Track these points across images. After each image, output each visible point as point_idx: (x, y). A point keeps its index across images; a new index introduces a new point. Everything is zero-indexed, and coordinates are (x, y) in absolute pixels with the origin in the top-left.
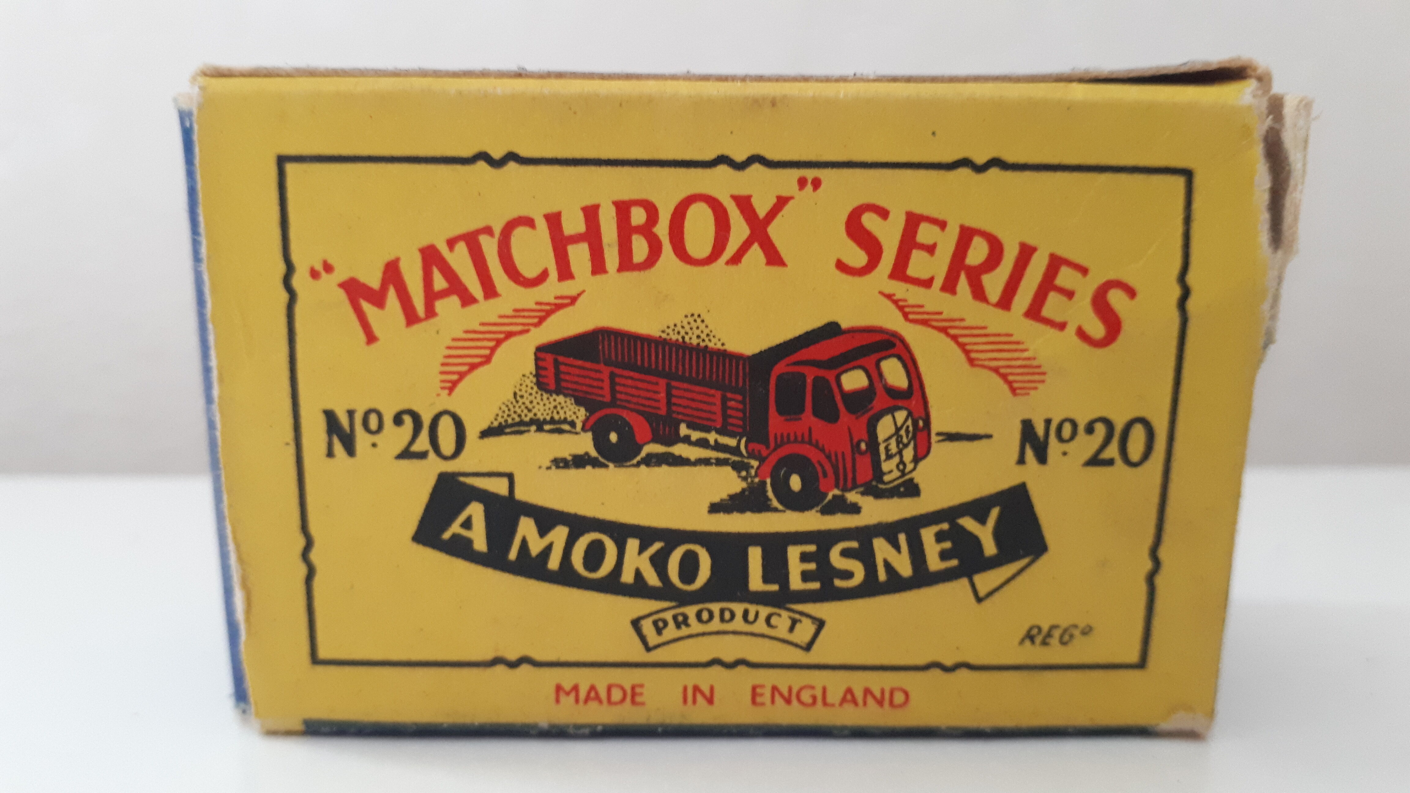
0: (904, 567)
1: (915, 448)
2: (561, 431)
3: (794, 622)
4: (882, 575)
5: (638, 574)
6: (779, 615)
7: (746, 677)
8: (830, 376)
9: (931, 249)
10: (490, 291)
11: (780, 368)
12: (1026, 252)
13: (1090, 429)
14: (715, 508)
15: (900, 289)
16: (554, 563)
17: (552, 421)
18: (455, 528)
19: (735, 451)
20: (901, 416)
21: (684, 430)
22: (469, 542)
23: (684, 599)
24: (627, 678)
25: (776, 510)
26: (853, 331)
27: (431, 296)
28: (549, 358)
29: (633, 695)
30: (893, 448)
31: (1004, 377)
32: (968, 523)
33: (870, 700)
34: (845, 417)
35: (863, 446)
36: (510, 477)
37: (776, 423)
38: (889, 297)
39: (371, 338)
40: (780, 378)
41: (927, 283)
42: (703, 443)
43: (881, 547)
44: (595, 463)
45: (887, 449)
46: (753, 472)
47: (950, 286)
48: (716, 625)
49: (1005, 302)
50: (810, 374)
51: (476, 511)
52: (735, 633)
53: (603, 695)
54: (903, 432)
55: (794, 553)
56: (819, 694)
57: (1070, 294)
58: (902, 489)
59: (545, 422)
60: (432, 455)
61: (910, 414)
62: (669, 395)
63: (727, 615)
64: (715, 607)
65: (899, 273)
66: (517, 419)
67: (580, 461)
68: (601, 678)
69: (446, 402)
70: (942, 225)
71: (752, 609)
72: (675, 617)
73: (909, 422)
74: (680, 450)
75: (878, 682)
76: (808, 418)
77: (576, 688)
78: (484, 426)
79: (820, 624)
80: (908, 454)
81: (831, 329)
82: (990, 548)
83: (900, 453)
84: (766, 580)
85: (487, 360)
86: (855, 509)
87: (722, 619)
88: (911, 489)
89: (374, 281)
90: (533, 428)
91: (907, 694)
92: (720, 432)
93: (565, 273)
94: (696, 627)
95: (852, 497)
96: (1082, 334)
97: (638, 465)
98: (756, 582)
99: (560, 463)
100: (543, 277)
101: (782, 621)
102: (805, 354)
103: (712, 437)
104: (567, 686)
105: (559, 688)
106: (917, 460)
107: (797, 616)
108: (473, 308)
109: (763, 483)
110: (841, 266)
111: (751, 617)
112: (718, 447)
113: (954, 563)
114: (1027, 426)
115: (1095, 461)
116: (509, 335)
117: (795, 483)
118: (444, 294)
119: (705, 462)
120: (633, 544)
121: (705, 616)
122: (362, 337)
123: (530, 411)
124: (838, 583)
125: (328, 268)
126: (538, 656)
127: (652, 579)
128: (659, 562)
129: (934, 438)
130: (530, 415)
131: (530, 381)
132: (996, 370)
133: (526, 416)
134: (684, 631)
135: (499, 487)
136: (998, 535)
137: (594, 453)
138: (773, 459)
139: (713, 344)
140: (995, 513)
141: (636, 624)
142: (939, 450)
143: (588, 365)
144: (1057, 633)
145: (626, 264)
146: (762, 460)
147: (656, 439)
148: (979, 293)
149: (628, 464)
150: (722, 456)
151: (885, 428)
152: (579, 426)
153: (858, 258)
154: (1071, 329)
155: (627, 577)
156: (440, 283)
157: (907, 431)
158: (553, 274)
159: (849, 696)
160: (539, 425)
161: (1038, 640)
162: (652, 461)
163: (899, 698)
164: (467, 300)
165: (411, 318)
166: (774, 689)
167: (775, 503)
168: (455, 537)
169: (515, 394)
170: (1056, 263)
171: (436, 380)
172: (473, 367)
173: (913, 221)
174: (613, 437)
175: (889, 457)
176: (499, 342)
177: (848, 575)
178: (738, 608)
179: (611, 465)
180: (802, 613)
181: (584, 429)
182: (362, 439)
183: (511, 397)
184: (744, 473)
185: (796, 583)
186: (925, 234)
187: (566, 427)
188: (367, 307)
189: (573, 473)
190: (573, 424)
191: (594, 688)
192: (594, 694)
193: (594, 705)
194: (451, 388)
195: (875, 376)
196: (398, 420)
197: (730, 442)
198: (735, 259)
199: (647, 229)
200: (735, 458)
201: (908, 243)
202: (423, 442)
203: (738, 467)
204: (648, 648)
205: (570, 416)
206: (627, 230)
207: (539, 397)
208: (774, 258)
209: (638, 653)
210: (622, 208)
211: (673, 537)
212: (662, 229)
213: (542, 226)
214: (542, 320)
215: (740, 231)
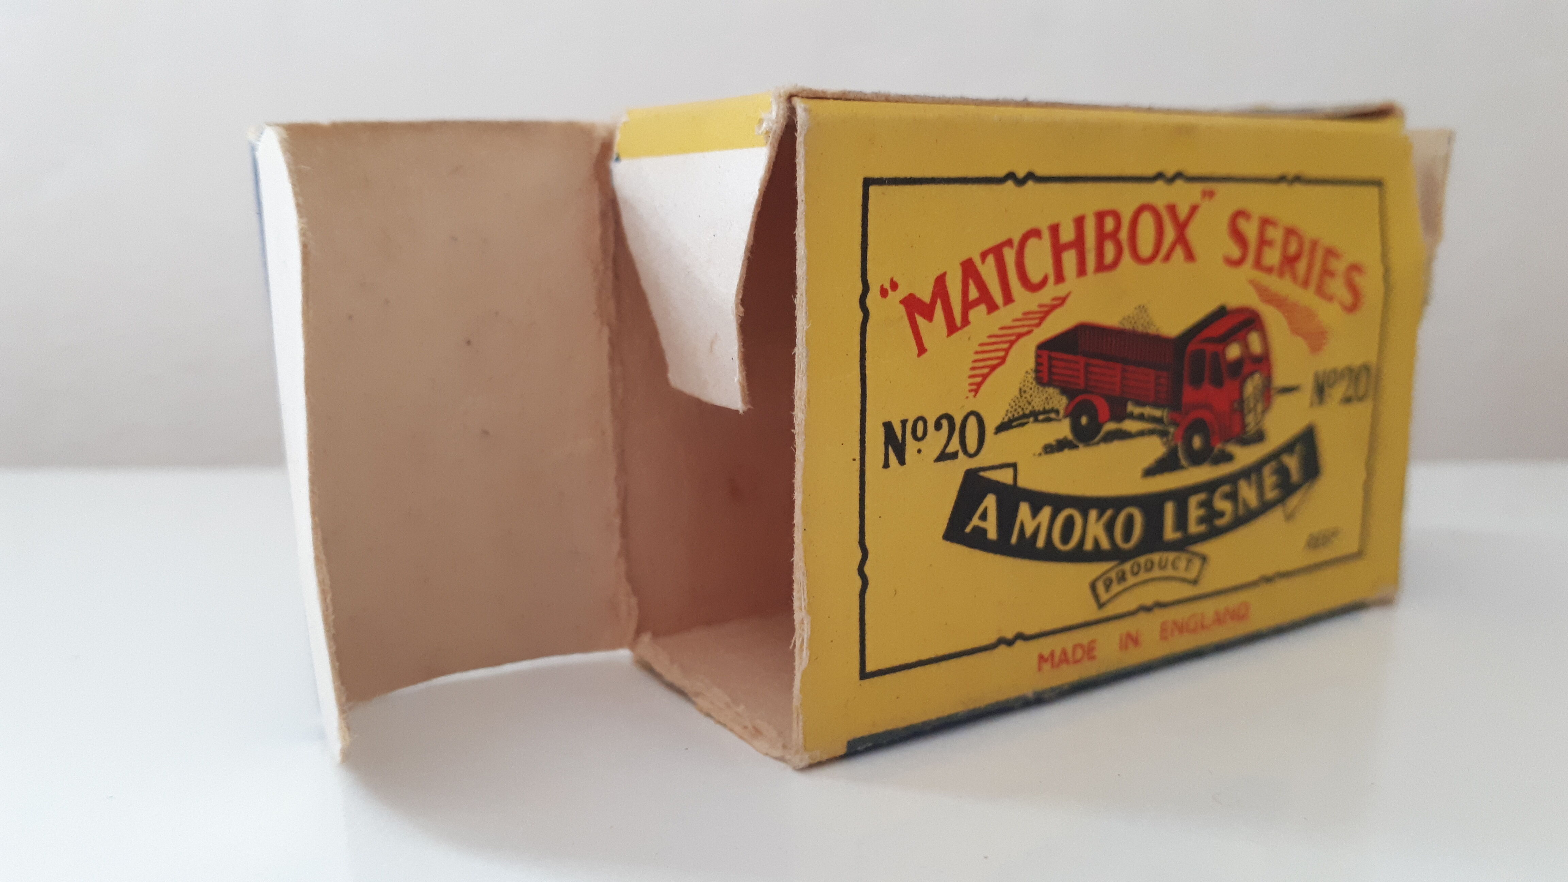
0: (1252, 501)
1: (1264, 404)
2: (1048, 420)
3: (1189, 561)
5: (1096, 543)
6: (1180, 558)
7: (1159, 616)
8: (1219, 349)
10: (1008, 298)
11: (1192, 347)
12: (1314, 244)
13: (1342, 376)
14: (1149, 472)
15: (1257, 276)
16: (1041, 543)
17: (1045, 412)
18: (975, 521)
19: (1161, 421)
20: (1257, 377)
21: (1131, 408)
22: (984, 531)
23: (1124, 557)
24: (1082, 637)
25: (1183, 468)
26: (1234, 311)
27: (967, 306)
28: (1045, 354)
29: (1089, 651)
30: (1251, 404)
31: (1307, 340)
35: (1236, 405)
36: (1014, 466)
37: (1189, 394)
38: (1252, 283)
39: (922, 350)
40: (1194, 354)
41: (1270, 271)
42: (1141, 418)
43: (1242, 487)
44: (1070, 445)
45: (1248, 405)
46: (1171, 438)
48: (1142, 575)
49: (1306, 284)
50: (1209, 349)
51: (990, 502)
53: (1070, 656)
54: (1257, 391)
55: (1192, 502)
57: (1332, 275)
59: (1040, 413)
60: (961, 454)
61: (1262, 376)
62: (1122, 377)
63: (1149, 565)
64: (1142, 560)
65: (1257, 263)
66: (1021, 413)
67: (1061, 445)
68: (1066, 641)
69: (973, 404)
71: (1164, 556)
72: (1117, 575)
73: (1260, 382)
74: (1127, 425)
76: (1206, 385)
77: (1052, 654)
78: (998, 422)
79: (1204, 559)
80: (1259, 407)
81: (1221, 312)
82: (1294, 477)
83: (1255, 407)
84: (1174, 529)
85: (1003, 360)
86: (1231, 458)
87: (1146, 570)
88: (1259, 436)
89: (926, 296)
90: (1031, 419)
92: (1153, 405)
93: (1060, 278)
94: (1130, 579)
95: (1229, 447)
96: (1342, 304)
97: (1098, 443)
98: (1170, 533)
99: (1049, 449)
100: (1044, 282)
101: (1181, 563)
102: (1208, 333)
103: (1147, 411)
104: (1046, 653)
105: (1041, 658)
106: (1263, 412)
107: (1190, 557)
108: (995, 314)
109: (1177, 446)
110: (1227, 260)
111: (1163, 564)
112: (1151, 419)
114: (1316, 376)
115: (1344, 400)
116: (1020, 336)
117: (1197, 442)
118: (976, 303)
119: (1141, 434)
120: (1093, 514)
121: (1136, 569)
122: (915, 349)
123: (1030, 403)
124: (1217, 522)
125: (894, 285)
126: (1029, 631)
127: (1105, 544)
128: (1109, 528)
129: (1272, 392)
130: (1030, 408)
131: (1031, 377)
132: (1303, 335)
133: (1027, 409)
134: (1123, 585)
135: (1007, 477)
137: (1070, 436)
138: (1184, 424)
139: (1152, 330)
141: (1093, 587)
143: (1070, 357)
145: (1101, 267)
146: (1177, 426)
147: (1113, 418)
148: (1294, 278)
149: (1092, 442)
150: (1152, 426)
152: (1062, 412)
153: (1236, 252)
154: (1337, 301)
155: (1089, 546)
156: (973, 294)
157: (1259, 389)
158: (1051, 279)
160: (1035, 415)
162: (1107, 438)
164: (992, 307)
165: (952, 328)
167: (1183, 462)
168: (976, 529)
169: (1020, 389)
170: (1327, 253)
171: (965, 384)
172: (993, 368)
173: (1264, 225)
174: (1084, 420)
175: (1249, 411)
176: (1012, 343)
177: (1222, 514)
178: (1156, 557)
179: (1081, 446)
180: (1194, 554)
181: (1065, 416)
182: (911, 445)
183: (1017, 393)
184: (1166, 438)
185: (1192, 528)
186: (1274, 234)
187: (1053, 415)
188: (920, 320)
189: (1058, 456)
190: (1057, 412)
191: (1064, 652)
192: (1065, 659)
193: (1064, 666)
194: (976, 389)
195: (1246, 346)
196: (938, 426)
197: (1158, 413)
198: (1167, 258)
199: (1114, 235)
200: (1159, 427)
201: (1263, 242)
202: (954, 445)
203: (1163, 434)
204: (1101, 605)
205: (1057, 406)
206: (1102, 237)
207: (1036, 391)
208: (1190, 256)
209: (1093, 613)
210: (1101, 217)
211: (1118, 503)
212: (1124, 235)
213: (1046, 235)
214: (1042, 319)
215: (1170, 234)
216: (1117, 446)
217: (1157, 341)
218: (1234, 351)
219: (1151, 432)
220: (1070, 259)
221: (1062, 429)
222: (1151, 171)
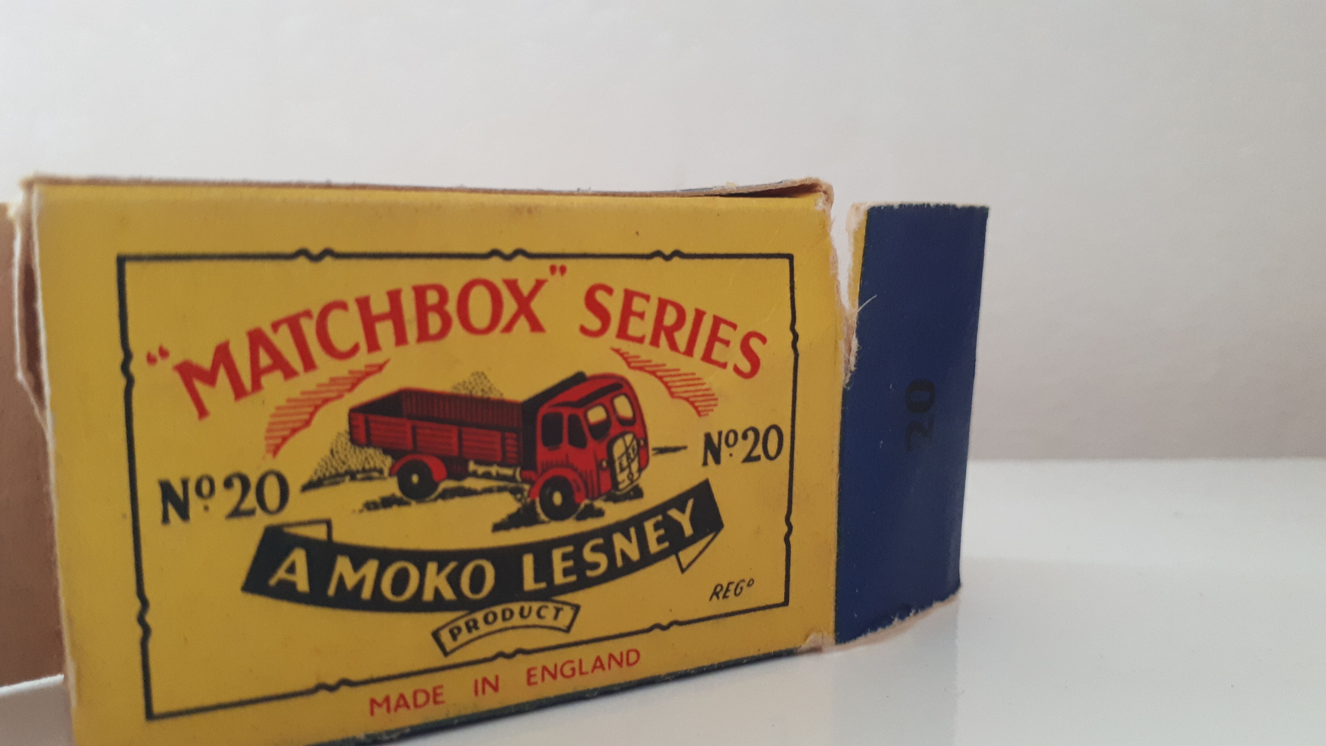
0: (634, 554)
1: (639, 462)
2: (371, 479)
3: (558, 610)
4: (619, 562)
5: (437, 592)
6: (547, 607)
7: (523, 663)
8: (579, 412)
9: (641, 315)
10: (310, 365)
11: (544, 410)
12: (700, 315)
13: (745, 436)
14: (498, 527)
15: (624, 345)
16: (366, 593)
17: (364, 470)
18: (281, 574)
19: (512, 479)
20: (629, 438)
21: (472, 466)
22: (293, 585)
23: (474, 606)
24: (427, 683)
25: (543, 522)
26: (595, 378)
27: (257, 373)
28: (360, 418)
29: (435, 696)
30: (625, 463)
31: (692, 403)
32: (674, 513)
33: (613, 663)
34: (591, 443)
35: (604, 464)
36: (328, 523)
37: (542, 453)
38: (617, 351)
40: (545, 417)
41: (641, 340)
42: (487, 476)
43: (619, 541)
44: (400, 502)
45: (621, 464)
46: (526, 494)
47: (655, 342)
48: (500, 624)
49: (689, 352)
50: (566, 413)
51: (299, 556)
52: (514, 628)
53: (410, 701)
54: (630, 451)
55: (557, 554)
56: (576, 665)
57: (727, 343)
58: (632, 493)
59: (358, 472)
60: (259, 511)
61: (635, 437)
62: (460, 439)
63: (508, 614)
64: (498, 609)
65: (622, 333)
66: (333, 472)
67: (387, 502)
68: (407, 687)
69: (271, 464)
70: (647, 298)
71: (526, 605)
72: (467, 624)
73: (635, 443)
74: (469, 483)
75: (617, 647)
76: (565, 446)
77: (387, 699)
78: (305, 480)
80: (635, 466)
81: (579, 378)
82: (688, 530)
83: (629, 466)
84: (537, 580)
85: (307, 423)
86: (600, 513)
87: (504, 619)
88: (637, 493)
89: (205, 363)
90: (348, 478)
91: (638, 654)
92: (502, 465)
93: (374, 346)
94: (484, 628)
95: (599, 504)
96: (737, 370)
97: (436, 499)
98: (531, 584)
99: (371, 506)
100: (355, 350)
101: (549, 612)
102: (561, 398)
103: (494, 470)
104: (380, 699)
105: (373, 702)
106: (640, 470)
107: (560, 606)
108: (294, 381)
109: (533, 503)
110: (584, 330)
111: (526, 613)
112: (499, 477)
113: (666, 545)
114: (708, 437)
115: (749, 459)
116: (326, 401)
117: (557, 498)
118: (269, 369)
119: (489, 491)
120: (432, 567)
121: (491, 618)
122: (195, 412)
123: (344, 463)
124: (590, 573)
125: (164, 353)
126: (355, 677)
127: (448, 594)
128: (453, 580)
129: (651, 452)
130: (345, 468)
131: (345, 439)
132: (687, 399)
133: (341, 468)
134: (475, 633)
135: (319, 533)
136: (693, 520)
137: (398, 494)
138: (540, 483)
139: (494, 395)
140: (690, 503)
141: (436, 635)
142: (655, 461)
143: (393, 420)
144: (732, 587)
145: (424, 336)
146: (531, 483)
147: (450, 476)
148: (673, 346)
149: (428, 499)
150: (501, 484)
151: (619, 448)
152: (386, 472)
153: (594, 323)
154: (730, 367)
155: (428, 595)
156: (265, 361)
157: (633, 450)
158: (364, 347)
159: (598, 664)
160: (353, 475)
161: (721, 595)
162: (448, 494)
163: (633, 657)
164: (289, 373)
165: (240, 393)
166: (545, 668)
167: (543, 517)
168: (280, 581)
169: (332, 450)
170: (718, 321)
171: (262, 445)
172: (294, 431)
173: (629, 296)
174: (415, 479)
175: (622, 470)
176: (317, 408)
177: (596, 566)
178: (516, 607)
179: (414, 503)
180: (564, 603)
181: (391, 474)
182: (195, 504)
183: (328, 453)
184: (519, 496)
185: (559, 579)
186: (638, 304)
187: (375, 474)
188: (199, 385)
189: (382, 513)
190: (381, 471)
191: (402, 696)
192: (402, 701)
193: (402, 711)
194: (275, 450)
195: (611, 410)
196: (228, 484)
197: (508, 472)
198: (508, 328)
199: (440, 308)
200: (512, 485)
201: (627, 312)
202: (251, 501)
203: (514, 492)
204: (446, 654)
205: (379, 465)
206: (422, 310)
207: (352, 451)
208: (536, 326)
209: (438, 659)
210: (420, 292)
211: (464, 556)
212: (451, 307)
213: (354, 308)
214: (354, 386)
215: (510, 306)
216: (457, 503)
217: (503, 405)
218: (596, 415)
219: (500, 490)
220: (385, 330)
221: (391, 487)
222: (485, 249)
